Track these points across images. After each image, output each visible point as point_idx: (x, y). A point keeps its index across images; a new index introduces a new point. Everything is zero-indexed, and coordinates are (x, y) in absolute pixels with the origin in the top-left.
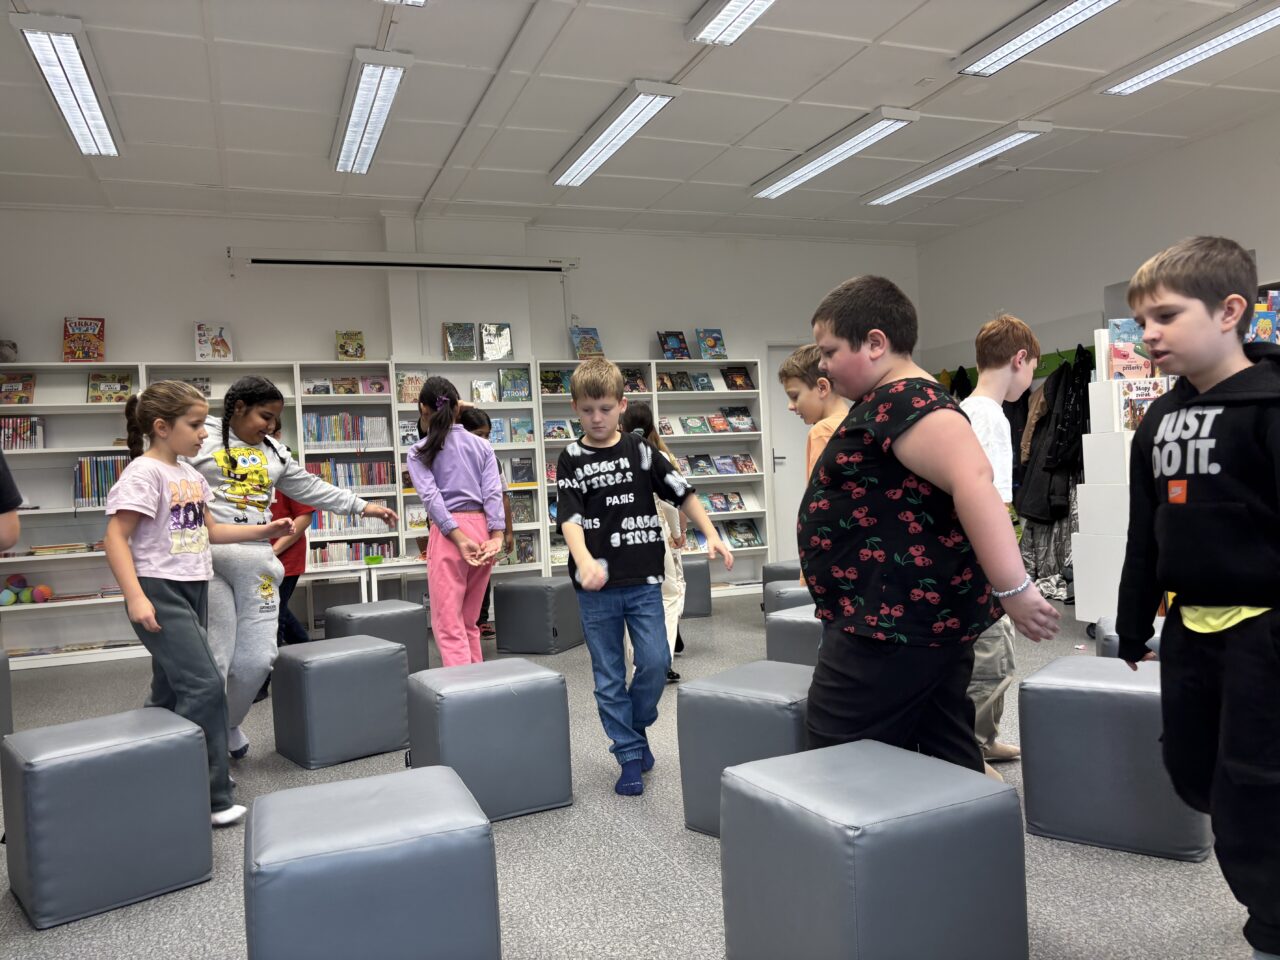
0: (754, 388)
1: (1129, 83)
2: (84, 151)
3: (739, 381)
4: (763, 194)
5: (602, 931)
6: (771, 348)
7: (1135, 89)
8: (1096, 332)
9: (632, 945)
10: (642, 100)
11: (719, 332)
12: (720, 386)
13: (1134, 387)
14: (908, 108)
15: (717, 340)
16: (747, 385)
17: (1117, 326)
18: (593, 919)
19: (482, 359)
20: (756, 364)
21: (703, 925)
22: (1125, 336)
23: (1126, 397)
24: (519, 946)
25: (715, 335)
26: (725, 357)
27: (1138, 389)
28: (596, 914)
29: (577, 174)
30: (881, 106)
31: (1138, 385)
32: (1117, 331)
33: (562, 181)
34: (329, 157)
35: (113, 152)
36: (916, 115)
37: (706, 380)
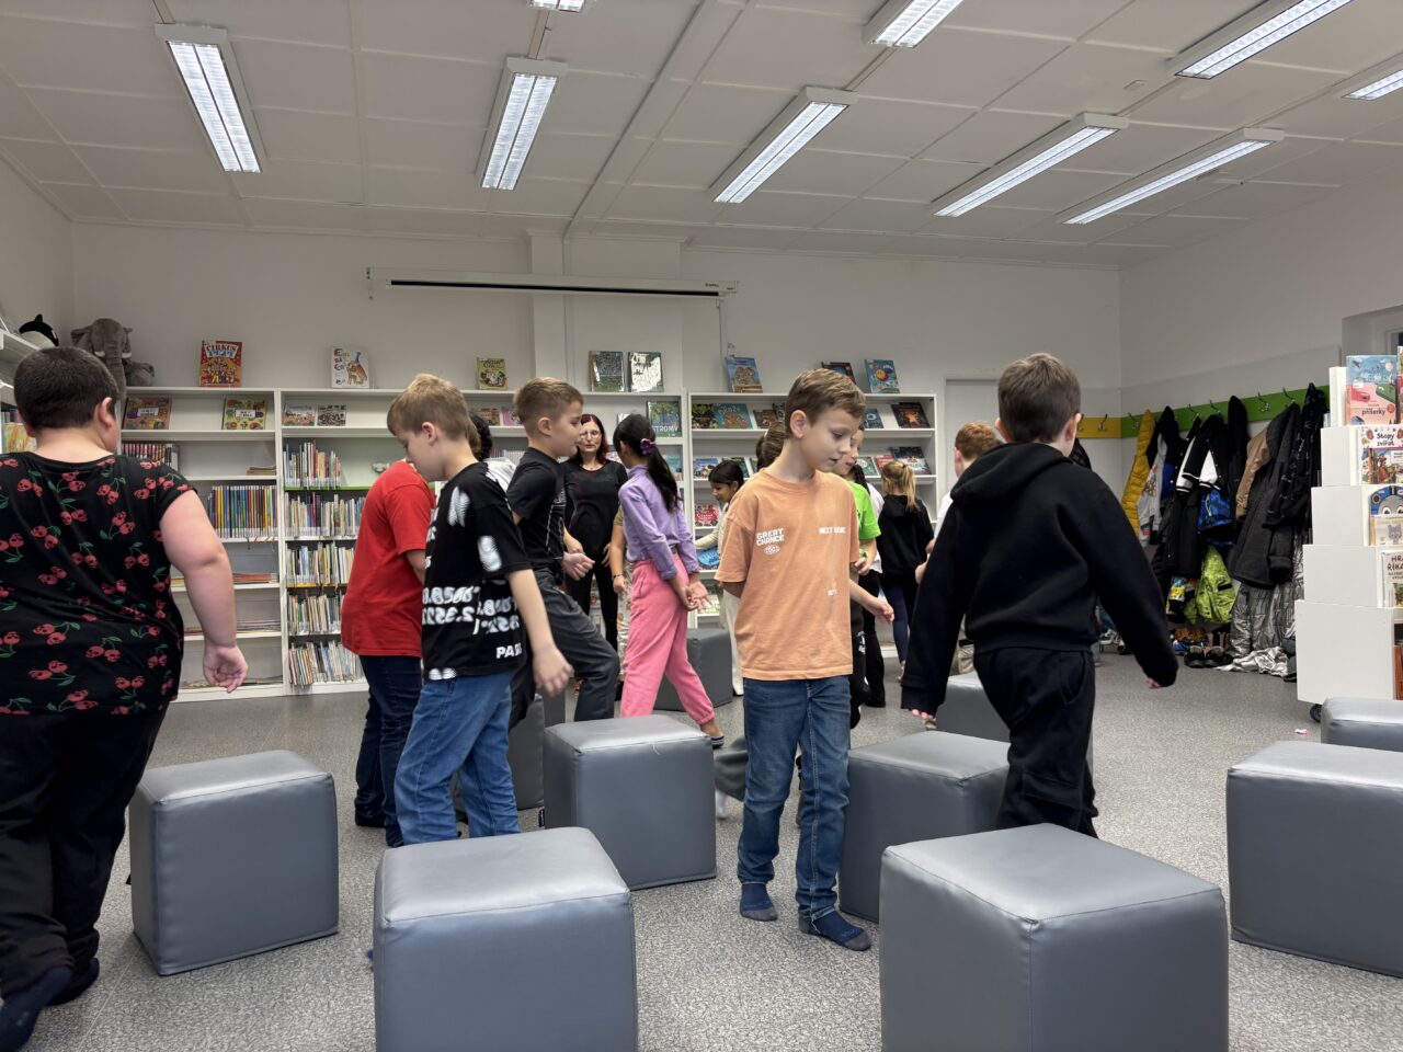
0: (928, 426)
1: (1377, 85)
2: (226, 167)
3: (912, 419)
4: (945, 212)
5: (746, 1016)
6: (949, 381)
7: (1384, 92)
8: (1331, 370)
9: (778, 1034)
10: (813, 109)
11: (890, 363)
12: (890, 423)
13: (1375, 434)
14: (1115, 115)
15: (889, 372)
16: (921, 422)
17: (1356, 363)
18: (736, 1002)
19: (630, 390)
20: (932, 399)
21: (857, 1018)
22: (1366, 376)
23: (1366, 446)
24: (656, 1026)
25: (887, 366)
26: (898, 391)
27: (1380, 436)
28: (739, 998)
29: (739, 190)
30: (1084, 112)
31: (1379, 432)
32: (1356, 369)
33: (724, 197)
34: (475, 172)
35: (255, 168)
36: (1124, 122)
37: (874, 417)
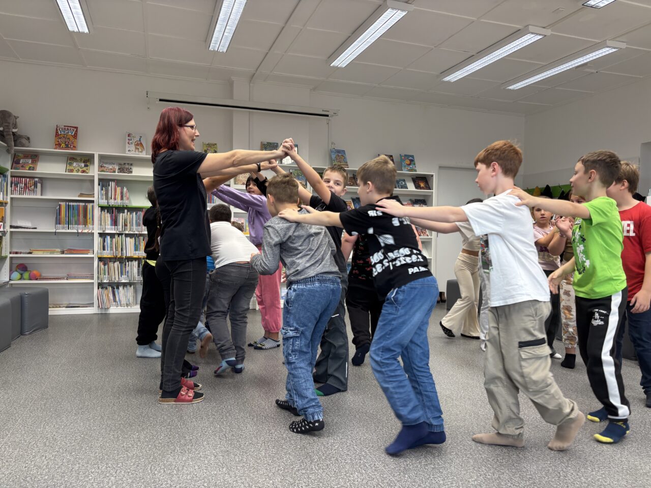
0: (430, 189)
2: (70, 29)
3: (422, 185)
4: (447, 79)
6: (440, 167)
11: (413, 156)
12: (411, 187)
14: (544, 28)
15: (412, 161)
16: (426, 187)
20: (432, 176)
25: (410, 158)
26: (416, 171)
30: (528, 26)
33: (334, 64)
34: (206, 41)
35: (86, 31)
36: (548, 32)
37: (403, 183)
